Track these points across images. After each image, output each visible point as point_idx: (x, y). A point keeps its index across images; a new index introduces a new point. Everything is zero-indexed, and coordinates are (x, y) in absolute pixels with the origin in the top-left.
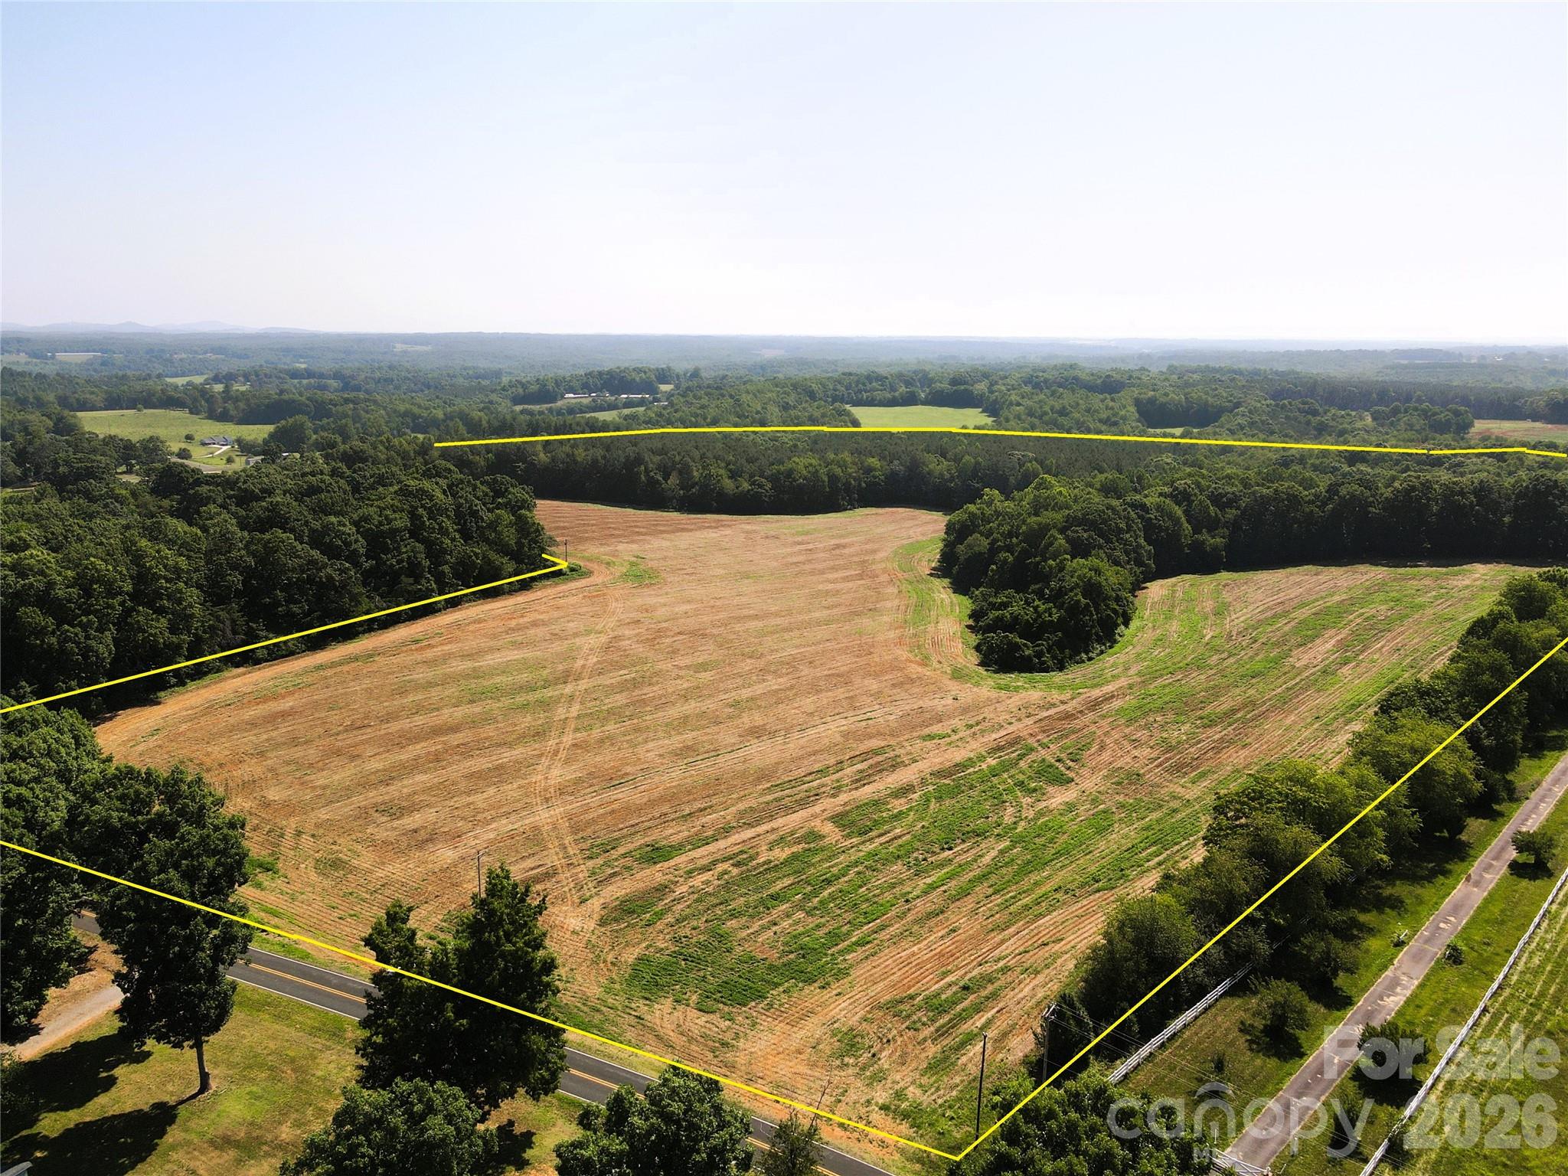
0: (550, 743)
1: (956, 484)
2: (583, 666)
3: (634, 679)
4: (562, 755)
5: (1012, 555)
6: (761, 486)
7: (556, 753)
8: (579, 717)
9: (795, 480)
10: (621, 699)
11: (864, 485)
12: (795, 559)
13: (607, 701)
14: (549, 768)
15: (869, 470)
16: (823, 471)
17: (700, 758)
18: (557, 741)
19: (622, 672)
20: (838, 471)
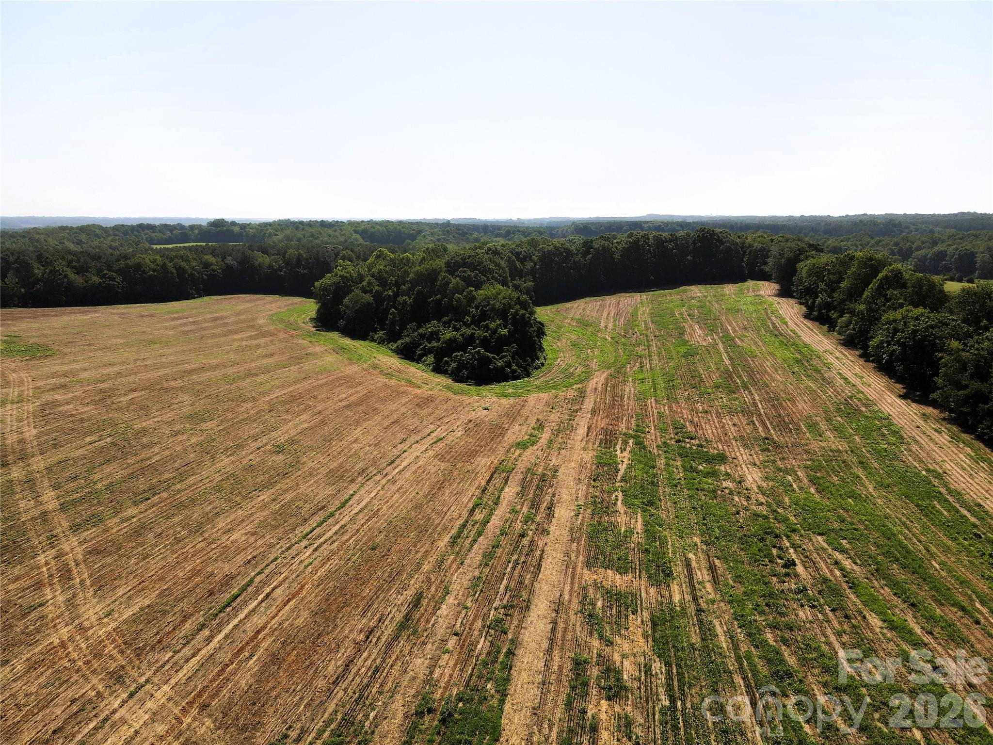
0: (41, 558)
1: (285, 272)
2: (21, 441)
3: (114, 444)
4: (81, 575)
5: (410, 298)
6: (112, 279)
7: (66, 575)
8: (63, 508)
9: (144, 272)
10: (114, 471)
11: (205, 277)
12: (186, 329)
13: (96, 477)
14: (71, 604)
15: (207, 265)
16: (170, 265)
17: (313, 523)
18: (53, 552)
19: (88, 439)
20: (184, 264)
